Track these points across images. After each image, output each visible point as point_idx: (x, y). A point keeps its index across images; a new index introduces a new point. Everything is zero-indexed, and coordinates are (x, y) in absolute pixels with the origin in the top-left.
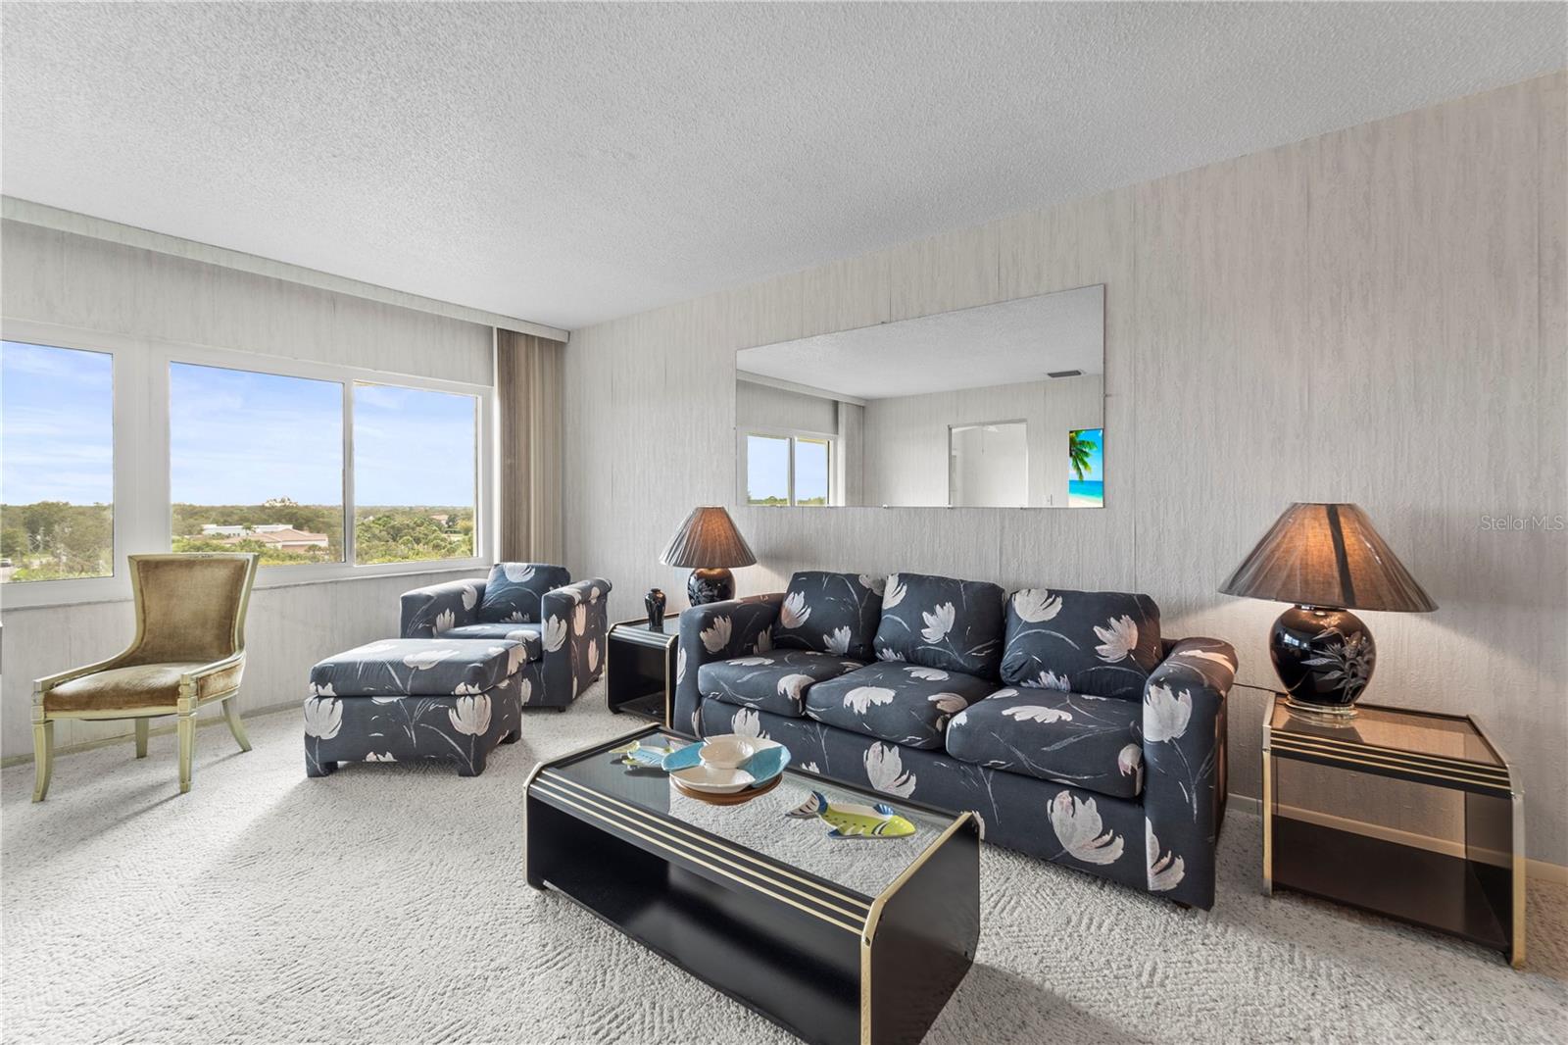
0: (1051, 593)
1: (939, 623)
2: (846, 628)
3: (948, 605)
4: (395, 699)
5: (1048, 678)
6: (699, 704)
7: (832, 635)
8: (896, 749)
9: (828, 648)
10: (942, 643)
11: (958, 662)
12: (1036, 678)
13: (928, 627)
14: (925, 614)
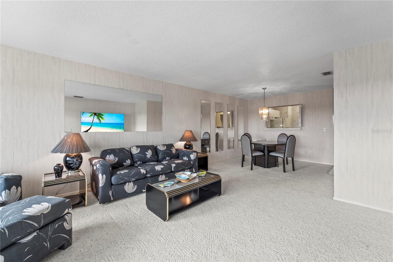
0: (163, 145)
1: (149, 154)
2: (129, 160)
3: (150, 150)
4: (35, 234)
5: (167, 158)
6: (111, 188)
7: (125, 162)
8: (164, 175)
9: (124, 166)
10: (151, 157)
11: (154, 160)
12: (165, 159)
13: (147, 155)
14: (146, 153)
